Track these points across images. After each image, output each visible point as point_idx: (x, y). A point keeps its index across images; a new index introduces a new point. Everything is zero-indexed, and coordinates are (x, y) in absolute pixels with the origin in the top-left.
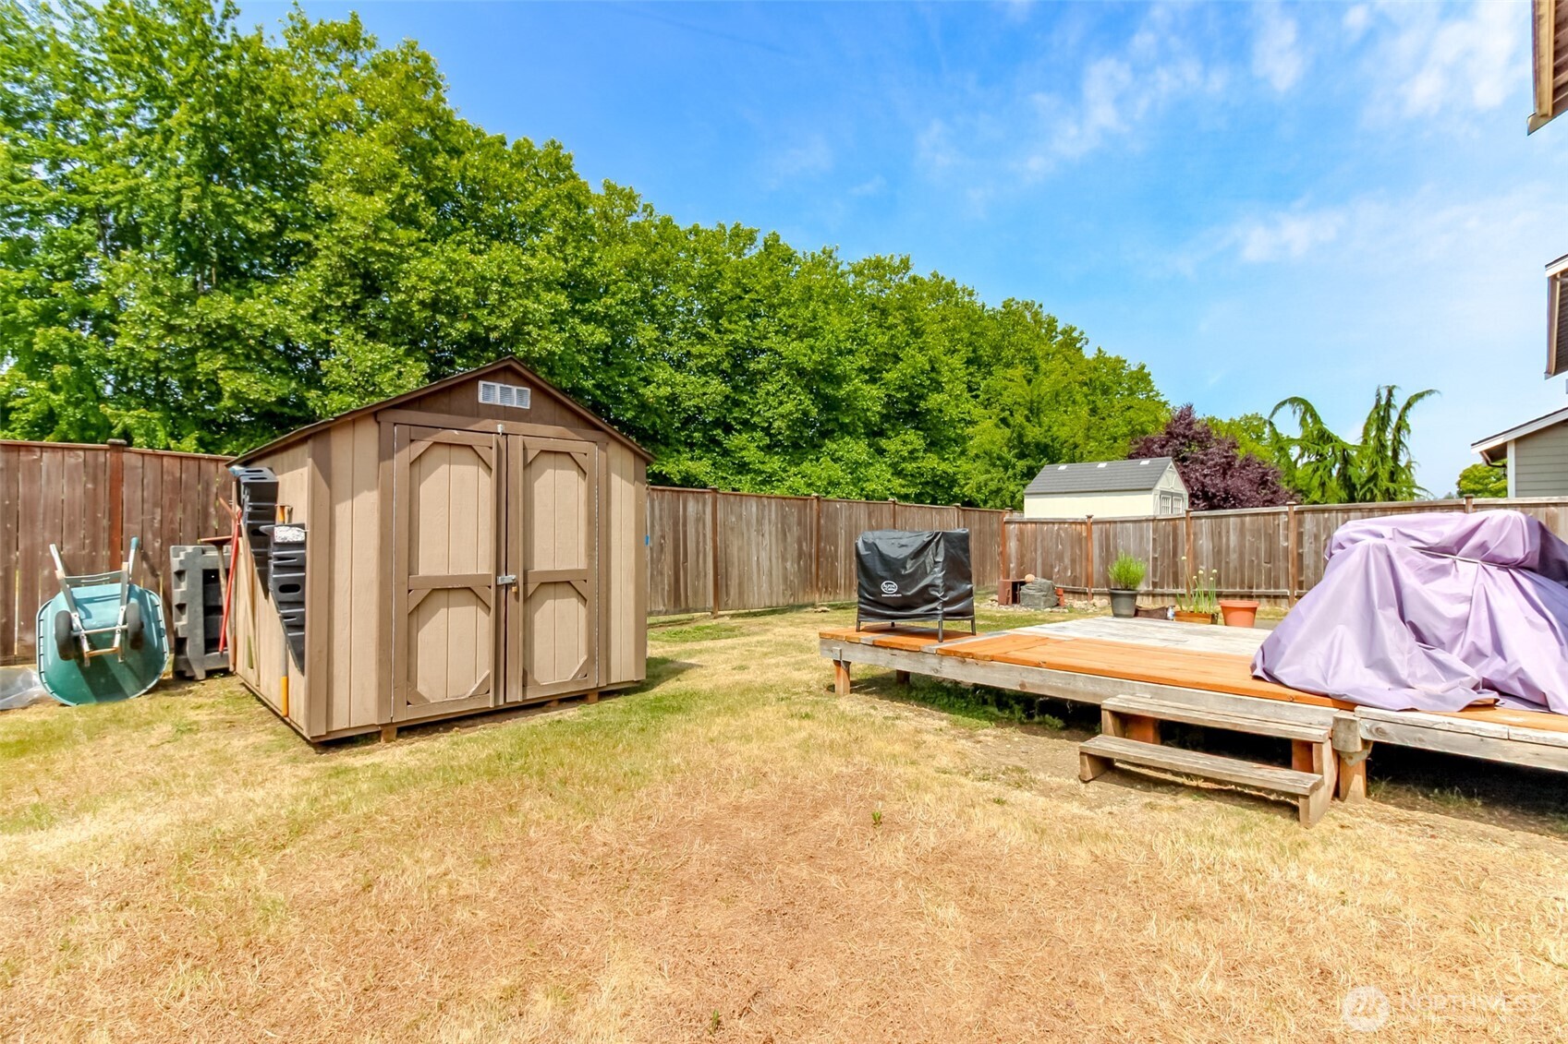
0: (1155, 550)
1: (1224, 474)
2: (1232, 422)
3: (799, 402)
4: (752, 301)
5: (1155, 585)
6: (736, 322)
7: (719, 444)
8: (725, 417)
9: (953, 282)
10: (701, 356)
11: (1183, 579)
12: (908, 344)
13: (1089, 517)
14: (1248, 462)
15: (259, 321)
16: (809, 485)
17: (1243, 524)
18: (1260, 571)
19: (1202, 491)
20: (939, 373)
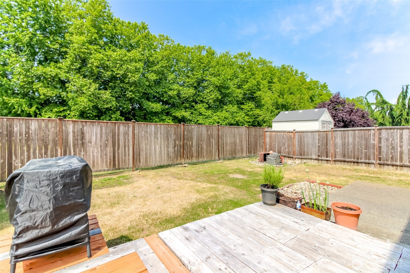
0: (319, 143)
1: (350, 114)
2: (353, 99)
3: (216, 95)
4: (203, 66)
5: (319, 156)
6: (198, 72)
7: (193, 107)
8: (195, 99)
9: (265, 60)
10: (188, 82)
11: (330, 154)
12: (250, 78)
13: (294, 130)
14: (358, 110)
15: (49, 73)
16: (219, 119)
17: (355, 134)
18: (362, 153)
19: (342, 120)
20: (260, 86)
